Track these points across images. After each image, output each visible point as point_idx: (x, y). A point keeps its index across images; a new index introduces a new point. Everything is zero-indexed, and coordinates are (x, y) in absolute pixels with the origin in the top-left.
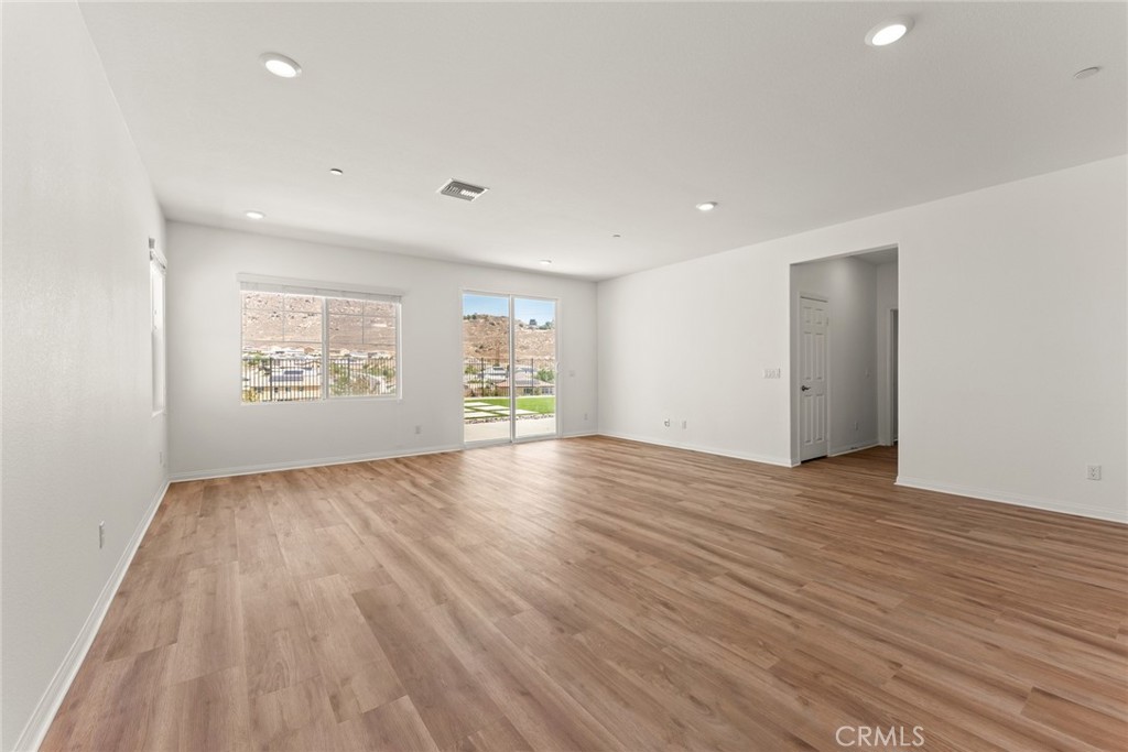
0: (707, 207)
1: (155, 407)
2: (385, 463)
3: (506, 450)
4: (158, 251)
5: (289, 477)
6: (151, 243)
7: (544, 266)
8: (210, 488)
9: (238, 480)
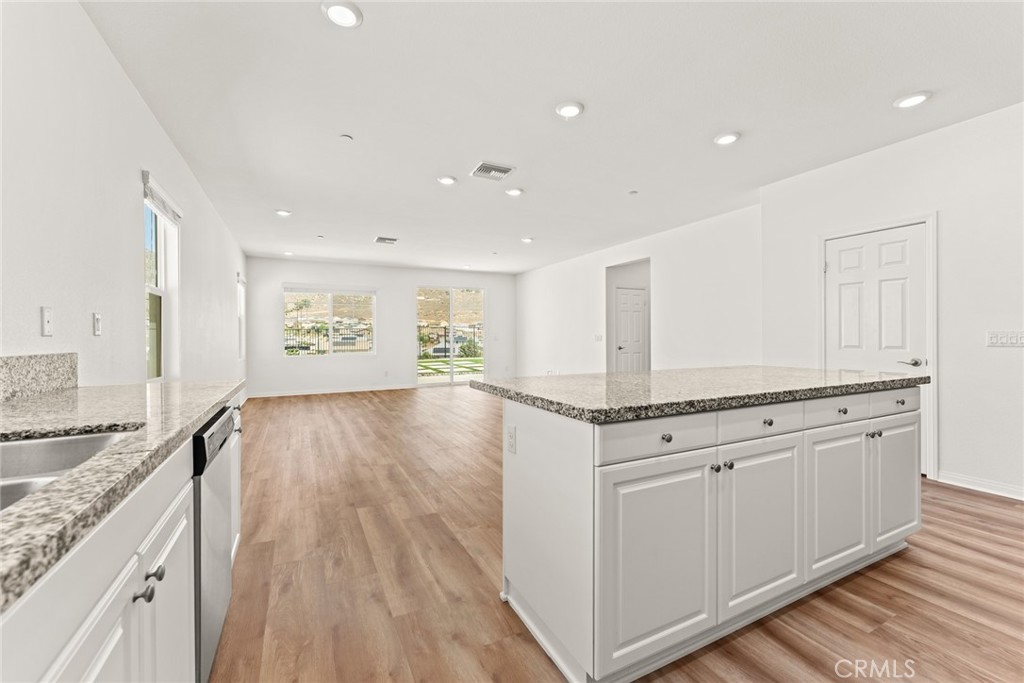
0: (528, 241)
1: (240, 357)
2: (363, 393)
3: (447, 389)
4: (242, 277)
5: (307, 398)
6: (238, 274)
7: (467, 268)
8: (266, 400)
9: (281, 398)
